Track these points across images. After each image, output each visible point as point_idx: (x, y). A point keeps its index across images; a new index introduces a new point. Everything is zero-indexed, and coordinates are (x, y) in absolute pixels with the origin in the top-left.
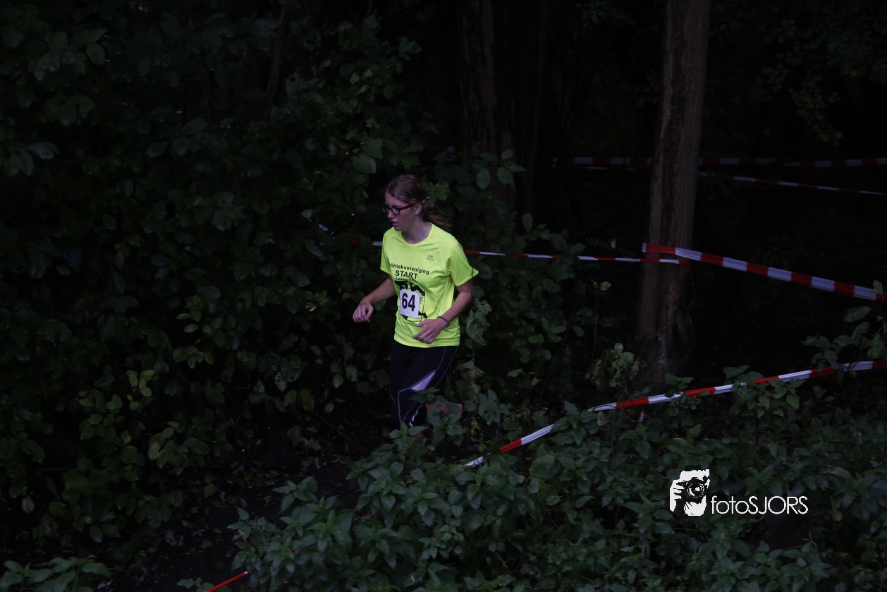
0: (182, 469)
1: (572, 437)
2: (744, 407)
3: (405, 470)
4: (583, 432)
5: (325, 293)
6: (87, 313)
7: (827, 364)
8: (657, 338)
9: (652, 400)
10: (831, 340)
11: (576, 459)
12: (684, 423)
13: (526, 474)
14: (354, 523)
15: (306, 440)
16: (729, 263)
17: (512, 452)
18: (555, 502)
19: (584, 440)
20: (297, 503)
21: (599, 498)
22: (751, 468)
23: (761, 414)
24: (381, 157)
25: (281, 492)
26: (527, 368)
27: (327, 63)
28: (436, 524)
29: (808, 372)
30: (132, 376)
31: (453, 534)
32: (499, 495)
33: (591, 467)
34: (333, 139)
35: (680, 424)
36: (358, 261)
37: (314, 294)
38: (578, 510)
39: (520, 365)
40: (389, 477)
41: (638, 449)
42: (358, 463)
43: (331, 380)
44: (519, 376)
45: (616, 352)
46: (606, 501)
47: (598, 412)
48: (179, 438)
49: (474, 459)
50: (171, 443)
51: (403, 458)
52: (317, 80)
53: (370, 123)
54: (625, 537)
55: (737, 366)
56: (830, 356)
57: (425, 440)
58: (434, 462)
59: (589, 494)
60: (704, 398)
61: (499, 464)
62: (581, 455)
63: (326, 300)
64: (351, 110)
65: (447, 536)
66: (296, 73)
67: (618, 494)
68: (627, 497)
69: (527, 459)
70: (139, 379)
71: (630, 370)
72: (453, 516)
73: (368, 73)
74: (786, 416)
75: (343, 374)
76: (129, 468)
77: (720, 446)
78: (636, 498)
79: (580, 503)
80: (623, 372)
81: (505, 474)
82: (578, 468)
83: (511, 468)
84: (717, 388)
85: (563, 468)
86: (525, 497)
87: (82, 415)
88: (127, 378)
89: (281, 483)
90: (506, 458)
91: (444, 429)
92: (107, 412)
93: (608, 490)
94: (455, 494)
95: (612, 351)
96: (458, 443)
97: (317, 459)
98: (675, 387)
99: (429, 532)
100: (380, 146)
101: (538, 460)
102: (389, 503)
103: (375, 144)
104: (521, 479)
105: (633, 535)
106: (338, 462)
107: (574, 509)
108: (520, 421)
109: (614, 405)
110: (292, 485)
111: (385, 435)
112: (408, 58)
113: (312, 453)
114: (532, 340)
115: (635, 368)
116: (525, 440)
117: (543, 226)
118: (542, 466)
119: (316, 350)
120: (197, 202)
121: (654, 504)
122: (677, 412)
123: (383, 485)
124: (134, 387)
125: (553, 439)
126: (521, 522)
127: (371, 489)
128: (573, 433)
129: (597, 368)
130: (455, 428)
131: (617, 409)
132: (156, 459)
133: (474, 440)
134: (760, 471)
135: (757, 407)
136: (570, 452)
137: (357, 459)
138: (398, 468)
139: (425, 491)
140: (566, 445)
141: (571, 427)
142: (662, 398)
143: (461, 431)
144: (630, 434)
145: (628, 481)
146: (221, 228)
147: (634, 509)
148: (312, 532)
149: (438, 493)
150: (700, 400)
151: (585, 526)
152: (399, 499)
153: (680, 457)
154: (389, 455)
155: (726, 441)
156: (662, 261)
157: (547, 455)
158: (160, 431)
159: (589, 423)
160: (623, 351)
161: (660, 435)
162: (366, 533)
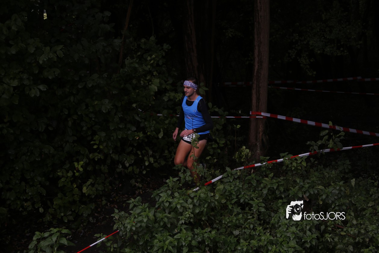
0: (94, 195)
1: (229, 179)
2: (287, 166)
3: (172, 193)
4: (233, 177)
5: (142, 132)
6: (59, 143)
7: (315, 150)
8: (256, 144)
9: (256, 165)
10: (316, 142)
11: (230, 187)
12: (267, 173)
13: (214, 193)
14: (155, 212)
15: (137, 184)
16: (280, 117)
17: (209, 185)
18: (224, 202)
19: (233, 180)
20: (135, 206)
21: (239, 200)
22: (291, 187)
23: (293, 168)
24: (159, 86)
25: (129, 202)
26: (212, 156)
27: (139, 53)
28: (183, 211)
29: (309, 153)
30: (76, 164)
31: (189, 215)
32: (205, 201)
33: (236, 189)
34: (142, 79)
35: (266, 173)
36: (152, 121)
37: (138, 133)
38: (232, 204)
39: (210, 155)
40: (166, 196)
41: (252, 183)
42: (155, 191)
43: (145, 163)
44: (210, 159)
45: (243, 149)
46: (242, 201)
47: (238, 170)
48: (93, 185)
49: (196, 188)
50: (90, 187)
51: (171, 189)
52: (136, 59)
53: (155, 73)
54: (249, 213)
55: (284, 152)
56: (316, 148)
57: (178, 182)
58: (182, 190)
59: (236, 199)
60: (273, 164)
61: (204, 190)
62: (232, 185)
63: (142, 135)
64: (148, 69)
65: (188, 215)
66: (129, 57)
67: (246, 198)
68: (249, 199)
69: (214, 187)
70: (78, 165)
71: (248, 155)
72: (189, 208)
73: (154, 56)
74: (302, 169)
75: (149, 161)
76: (76, 196)
77: (280, 180)
78: (252, 199)
79: (233, 202)
80: (246, 156)
81: (207, 193)
82: (232, 190)
83: (209, 191)
84: (278, 160)
85: (226, 190)
86: (214, 201)
87: (59, 178)
88: (74, 165)
89: (129, 199)
90: (207, 187)
91: (185, 178)
92: (67, 177)
93: (242, 197)
94: (190, 200)
95: (242, 149)
96: (190, 183)
97: (141, 190)
98: (264, 160)
99: (181, 214)
100: (159, 81)
101: (218, 188)
102: (167, 204)
103: (157, 81)
104: (212, 194)
105: (252, 212)
106: (148, 191)
107: (231, 204)
108: (211, 174)
109: (243, 167)
110: (133, 200)
111: (164, 181)
112: (167, 51)
113: (139, 188)
114: (213, 146)
115: (250, 154)
116: (213, 181)
117: (215, 106)
118: (219, 189)
119: (139, 153)
120: (96, 103)
121: (258, 201)
122: (265, 169)
123: (164, 198)
124: (77, 168)
125: (223, 180)
126: (213, 209)
127: (160, 200)
128: (229, 178)
129: (237, 155)
130: (188, 178)
131: (244, 169)
132: (85, 193)
133: (195, 181)
134: (294, 188)
135: (292, 166)
136: (229, 184)
137: (155, 190)
138: (170, 192)
139: (179, 200)
140: (227, 182)
141: (228, 176)
142: (259, 164)
143: (190, 178)
144: (249, 177)
145: (249, 194)
146: (104, 111)
147: (252, 203)
148: (141, 215)
149: (184, 200)
150: (272, 165)
151: (235, 210)
152: (170, 203)
153: (266, 184)
154: (166, 188)
155: (282, 178)
156: (257, 117)
157: (221, 186)
158: (86, 183)
159: (235, 174)
160: (246, 149)
161: (259, 177)
162: (159, 215)
